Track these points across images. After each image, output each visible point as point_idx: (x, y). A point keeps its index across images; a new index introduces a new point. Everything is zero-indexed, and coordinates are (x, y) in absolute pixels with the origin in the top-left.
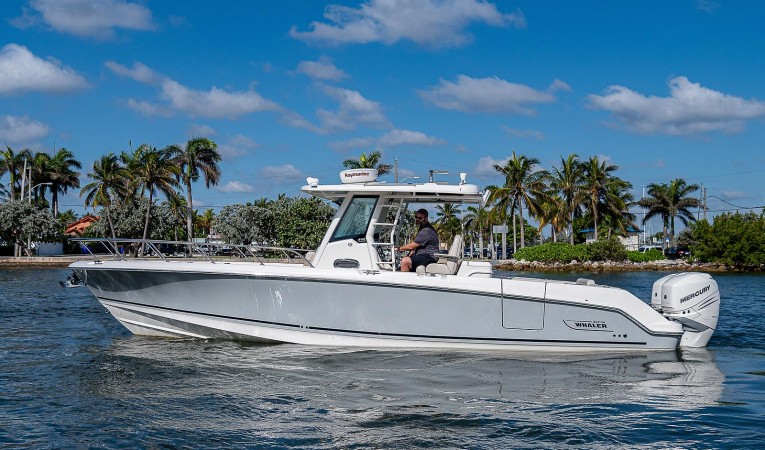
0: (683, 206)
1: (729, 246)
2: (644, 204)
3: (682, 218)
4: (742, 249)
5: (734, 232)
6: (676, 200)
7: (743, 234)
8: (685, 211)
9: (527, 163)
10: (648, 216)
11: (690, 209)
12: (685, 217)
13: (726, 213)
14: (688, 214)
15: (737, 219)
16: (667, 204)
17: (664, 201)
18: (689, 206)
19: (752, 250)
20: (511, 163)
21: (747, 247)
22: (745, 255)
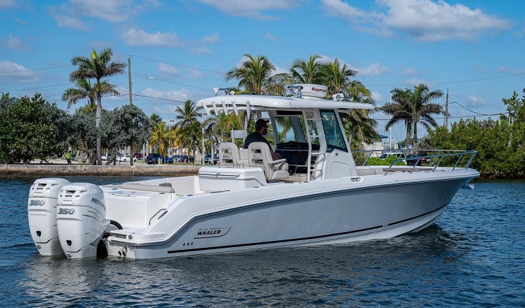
0: (426, 112)
2: (388, 109)
3: (425, 124)
4: (477, 156)
5: (471, 139)
6: (419, 106)
7: (479, 141)
8: (429, 117)
9: (267, 65)
10: (392, 122)
11: (433, 116)
12: (427, 123)
13: (464, 120)
14: (431, 120)
15: (474, 127)
16: (410, 110)
17: (407, 106)
18: (431, 111)
19: (488, 157)
21: (482, 155)
22: (480, 162)
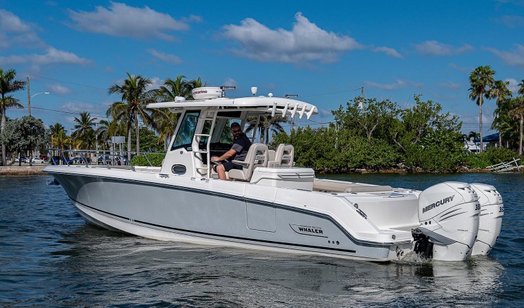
0: (275, 121)
1: (302, 154)
3: (275, 131)
4: (310, 156)
5: (307, 142)
7: (312, 144)
8: (278, 125)
9: (142, 83)
10: (249, 129)
11: (281, 124)
12: (277, 130)
13: (301, 127)
14: (279, 127)
15: (309, 133)
18: (279, 121)
19: (319, 156)
20: (127, 82)
21: (315, 155)
22: (313, 161)
